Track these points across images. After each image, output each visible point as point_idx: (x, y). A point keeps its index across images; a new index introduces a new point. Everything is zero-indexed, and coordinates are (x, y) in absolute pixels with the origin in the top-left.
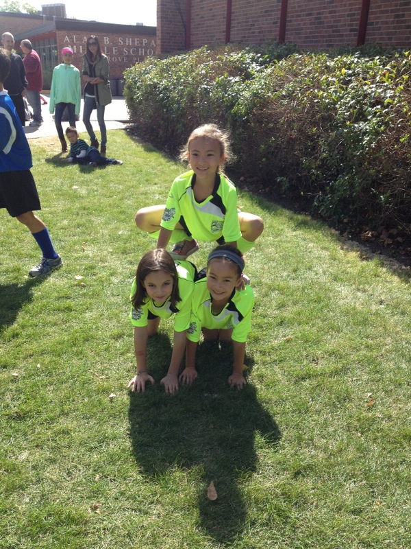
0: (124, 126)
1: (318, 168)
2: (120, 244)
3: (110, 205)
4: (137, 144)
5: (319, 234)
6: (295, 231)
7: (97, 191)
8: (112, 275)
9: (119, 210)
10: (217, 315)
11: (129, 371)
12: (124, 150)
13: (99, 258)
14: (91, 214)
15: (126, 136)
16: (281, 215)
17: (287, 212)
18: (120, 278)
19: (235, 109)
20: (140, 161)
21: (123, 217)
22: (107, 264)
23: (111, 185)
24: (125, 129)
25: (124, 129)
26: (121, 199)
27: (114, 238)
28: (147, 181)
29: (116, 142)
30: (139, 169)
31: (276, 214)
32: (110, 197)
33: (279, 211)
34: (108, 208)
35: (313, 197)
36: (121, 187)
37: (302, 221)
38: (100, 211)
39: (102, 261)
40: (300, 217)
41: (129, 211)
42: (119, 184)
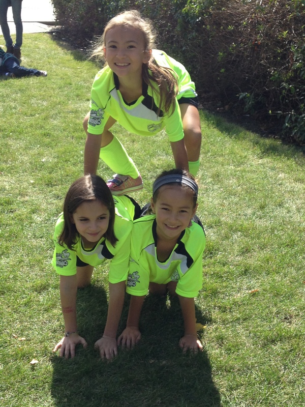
0: (49, 29)
1: (289, 81)
2: (45, 173)
3: (31, 126)
4: (66, 51)
5: (292, 162)
6: (261, 158)
7: (15, 108)
8: (34, 212)
9: (43, 132)
10: (165, 261)
11: (55, 331)
12: (48, 58)
13: (17, 191)
14: (8, 136)
15: (52, 41)
16: (244, 138)
17: (252, 136)
18: (44, 216)
19: (186, 8)
20: (69, 72)
21: (47, 140)
22: (27, 198)
23: (33, 101)
24: (51, 33)
25: (49, 33)
26: (46, 118)
27: (37, 167)
28: (78, 96)
29: (39, 48)
30: (68, 81)
31: (238, 138)
32: (31, 115)
33: (242, 134)
34: (29, 129)
35: (284, 117)
36: (45, 104)
37: (270, 145)
38: (18, 133)
39: (22, 195)
40: (268, 142)
41: (55, 133)
42: (43, 99)
